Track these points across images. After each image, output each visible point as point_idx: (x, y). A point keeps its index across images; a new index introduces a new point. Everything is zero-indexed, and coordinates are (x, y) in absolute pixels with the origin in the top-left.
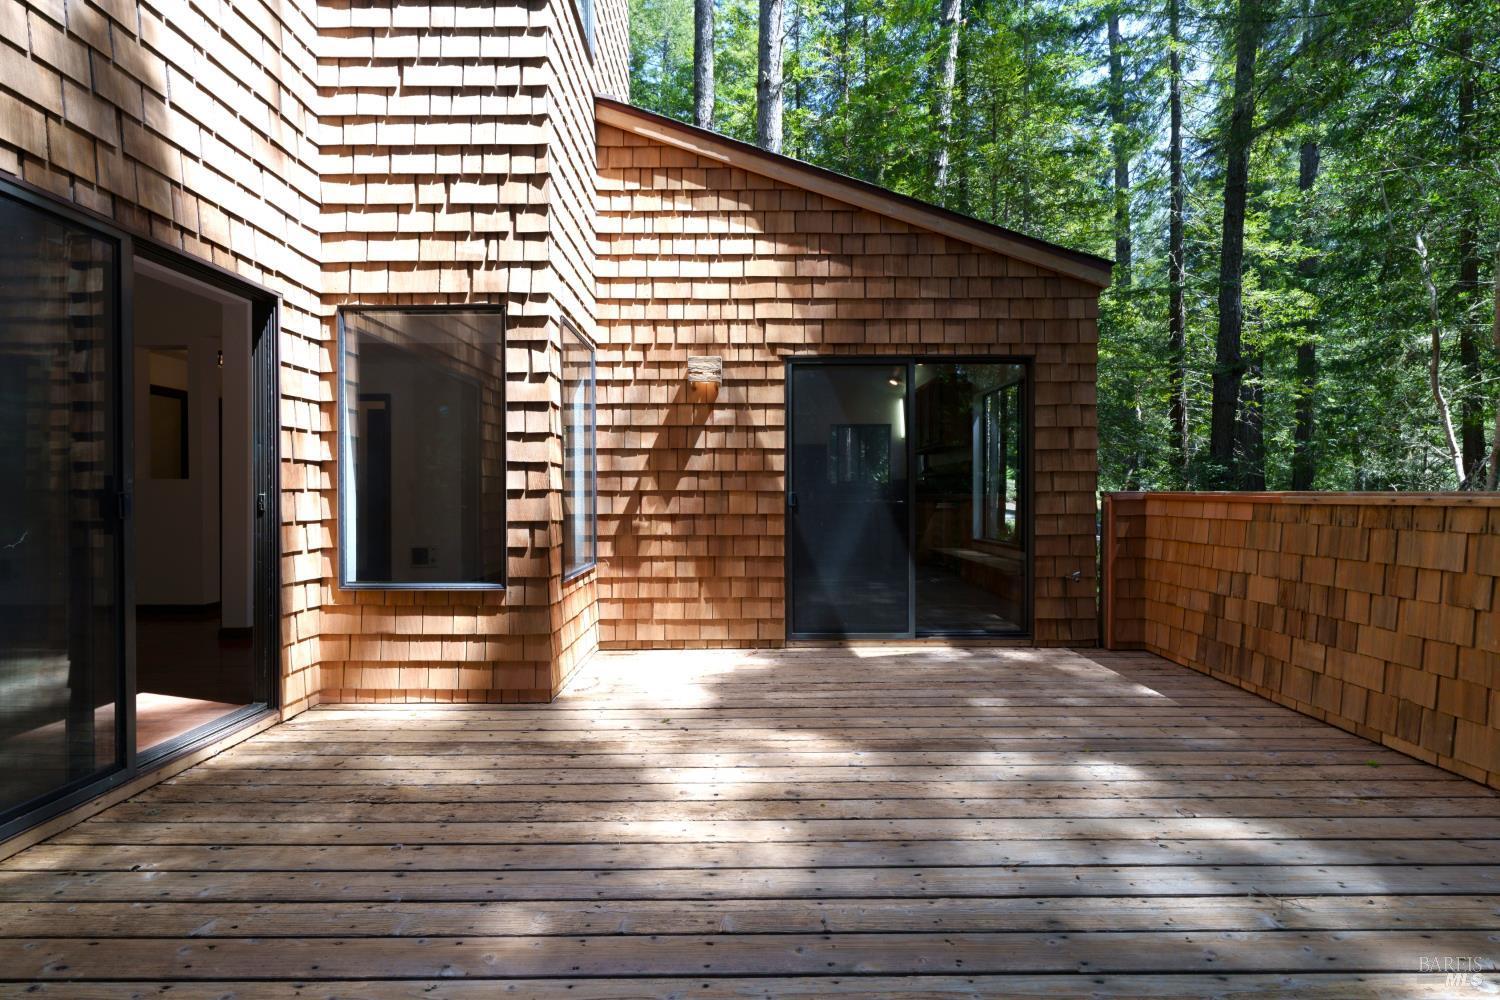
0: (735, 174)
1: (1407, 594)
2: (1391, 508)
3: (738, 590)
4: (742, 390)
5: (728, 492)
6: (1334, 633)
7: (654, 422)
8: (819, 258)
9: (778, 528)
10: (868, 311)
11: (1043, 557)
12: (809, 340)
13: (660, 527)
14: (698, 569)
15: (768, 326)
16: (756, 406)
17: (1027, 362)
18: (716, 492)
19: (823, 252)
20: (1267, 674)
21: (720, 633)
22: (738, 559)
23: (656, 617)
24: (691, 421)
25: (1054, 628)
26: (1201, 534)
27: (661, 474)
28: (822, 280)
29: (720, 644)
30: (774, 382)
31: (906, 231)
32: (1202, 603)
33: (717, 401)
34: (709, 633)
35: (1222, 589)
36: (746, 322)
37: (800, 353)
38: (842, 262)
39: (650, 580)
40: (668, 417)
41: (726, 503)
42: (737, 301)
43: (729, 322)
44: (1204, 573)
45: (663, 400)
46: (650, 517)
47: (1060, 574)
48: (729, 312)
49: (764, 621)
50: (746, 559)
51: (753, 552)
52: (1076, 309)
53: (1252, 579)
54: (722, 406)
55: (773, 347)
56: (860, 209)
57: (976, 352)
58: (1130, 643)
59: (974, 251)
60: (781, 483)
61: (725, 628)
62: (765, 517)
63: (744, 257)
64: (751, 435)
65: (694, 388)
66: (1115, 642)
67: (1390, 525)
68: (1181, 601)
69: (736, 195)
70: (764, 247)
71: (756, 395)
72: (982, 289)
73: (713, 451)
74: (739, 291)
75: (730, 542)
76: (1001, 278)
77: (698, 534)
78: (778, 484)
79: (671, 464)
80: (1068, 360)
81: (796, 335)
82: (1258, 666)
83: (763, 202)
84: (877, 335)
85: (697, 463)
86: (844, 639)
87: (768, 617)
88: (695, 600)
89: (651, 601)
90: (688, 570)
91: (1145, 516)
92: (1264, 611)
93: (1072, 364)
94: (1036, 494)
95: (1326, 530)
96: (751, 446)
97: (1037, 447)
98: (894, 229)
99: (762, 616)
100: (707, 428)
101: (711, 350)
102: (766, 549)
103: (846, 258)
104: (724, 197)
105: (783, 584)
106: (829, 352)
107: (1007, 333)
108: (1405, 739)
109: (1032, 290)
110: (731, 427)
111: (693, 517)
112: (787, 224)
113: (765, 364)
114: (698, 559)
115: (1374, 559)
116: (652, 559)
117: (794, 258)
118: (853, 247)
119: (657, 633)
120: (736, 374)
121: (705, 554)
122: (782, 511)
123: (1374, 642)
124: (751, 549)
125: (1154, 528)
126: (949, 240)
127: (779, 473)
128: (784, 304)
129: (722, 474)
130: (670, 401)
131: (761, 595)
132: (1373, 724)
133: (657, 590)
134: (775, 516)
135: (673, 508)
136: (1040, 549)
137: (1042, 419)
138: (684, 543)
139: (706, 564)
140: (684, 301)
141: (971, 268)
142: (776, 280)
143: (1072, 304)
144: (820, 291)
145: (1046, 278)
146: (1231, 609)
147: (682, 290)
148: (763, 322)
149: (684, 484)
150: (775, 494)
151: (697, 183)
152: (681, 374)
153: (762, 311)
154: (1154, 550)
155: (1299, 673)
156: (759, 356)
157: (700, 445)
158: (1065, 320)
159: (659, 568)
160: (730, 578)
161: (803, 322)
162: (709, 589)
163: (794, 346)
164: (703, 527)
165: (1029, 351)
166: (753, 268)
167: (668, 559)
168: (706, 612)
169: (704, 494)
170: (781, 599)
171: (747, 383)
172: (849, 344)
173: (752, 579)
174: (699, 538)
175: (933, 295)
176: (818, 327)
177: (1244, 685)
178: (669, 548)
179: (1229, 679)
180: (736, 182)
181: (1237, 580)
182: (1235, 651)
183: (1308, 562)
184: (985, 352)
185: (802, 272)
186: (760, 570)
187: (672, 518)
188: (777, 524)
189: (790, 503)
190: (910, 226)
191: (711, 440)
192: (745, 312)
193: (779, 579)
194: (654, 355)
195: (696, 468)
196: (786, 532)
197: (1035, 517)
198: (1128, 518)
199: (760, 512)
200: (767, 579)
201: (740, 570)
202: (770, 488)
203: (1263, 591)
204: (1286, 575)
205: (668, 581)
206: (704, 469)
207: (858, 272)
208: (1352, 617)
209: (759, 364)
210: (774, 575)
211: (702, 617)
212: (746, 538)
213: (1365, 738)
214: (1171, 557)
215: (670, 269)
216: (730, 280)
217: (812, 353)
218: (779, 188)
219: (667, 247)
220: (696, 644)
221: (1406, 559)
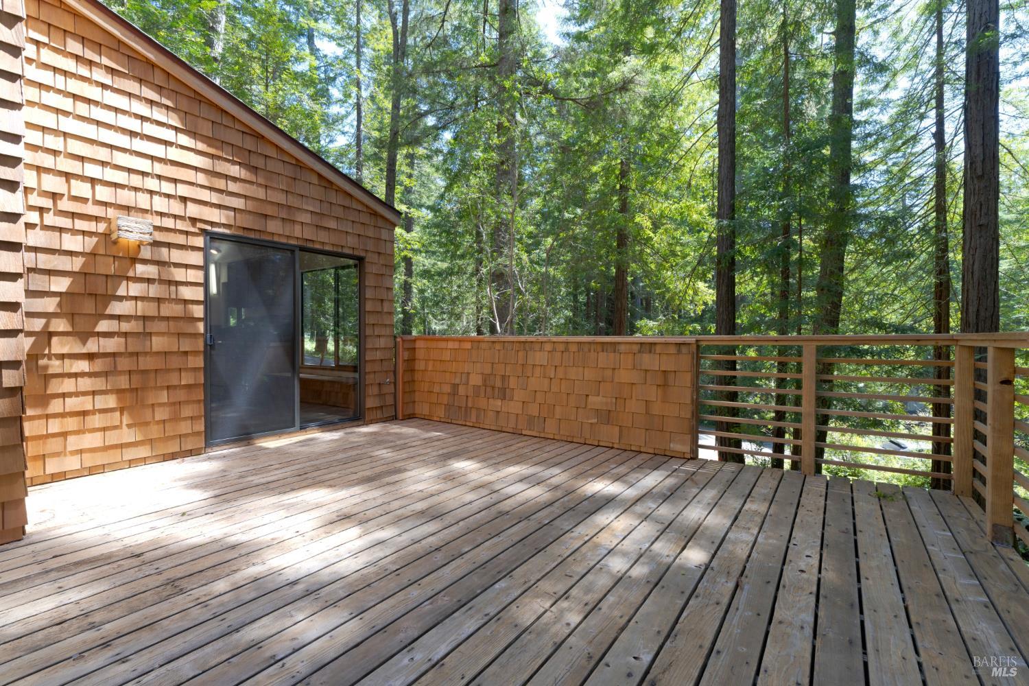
0: (157, 71)
1: (530, 375)
2: (524, 342)
3: (161, 414)
4: (164, 250)
5: (150, 334)
6: (504, 394)
7: (68, 268)
8: (233, 163)
9: (199, 362)
10: (269, 210)
11: (369, 373)
12: (224, 221)
13: (74, 366)
14: (119, 400)
15: (189, 204)
16: (177, 265)
17: (361, 260)
18: (138, 334)
19: (235, 159)
20: (478, 417)
21: (144, 452)
22: (162, 388)
23: (69, 449)
24: (112, 272)
25: (375, 412)
26: (447, 356)
27: (75, 316)
28: (235, 179)
29: (144, 461)
30: (194, 248)
31: (294, 162)
32: (447, 389)
33: (140, 257)
34: (130, 454)
35: (457, 381)
36: (168, 196)
37: (216, 230)
38: (250, 171)
39: (63, 415)
40: (84, 265)
41: (149, 343)
42: (159, 177)
43: (151, 192)
44: (448, 374)
45: (79, 248)
46: (62, 357)
47: (377, 382)
48: (152, 184)
49: (186, 435)
50: (168, 387)
51: (175, 382)
52: (384, 235)
53: (471, 376)
54: (145, 262)
55: (194, 221)
56: (263, 137)
57: (335, 250)
58: (409, 415)
59: (334, 187)
60: (201, 327)
61: (148, 447)
62: (186, 353)
63: (167, 143)
64: (173, 288)
65: (115, 243)
66: (403, 416)
67: (525, 349)
68: (436, 389)
69: (159, 89)
70: (184, 140)
71: (177, 256)
72: (339, 212)
73: (136, 298)
74: (159, 169)
75: (152, 375)
76: (348, 208)
77: (119, 368)
78: (197, 328)
79: (89, 306)
80: (381, 262)
81: (215, 215)
82: (474, 412)
83: (184, 104)
84: (273, 227)
85: (117, 308)
86: (251, 439)
87: (190, 431)
88: (115, 427)
89: (64, 435)
90: (111, 401)
91: (415, 348)
92: (476, 388)
93: (383, 265)
94: (366, 336)
95: (502, 352)
96: (173, 296)
97: (367, 310)
98: (286, 159)
99: (184, 432)
100: (128, 279)
101: (133, 213)
102: (186, 379)
103: (254, 169)
104: (145, 86)
105: (202, 405)
106: (240, 233)
107: (351, 241)
108: (530, 430)
109: (365, 218)
110: (154, 280)
111: (114, 355)
112: (206, 129)
113: (187, 233)
114: (119, 392)
115: (519, 362)
116: (64, 395)
117: (212, 156)
118: (259, 162)
119: (73, 463)
120: (160, 237)
121: (128, 387)
122: (202, 349)
123: (519, 395)
124: (174, 379)
125: (420, 354)
126: (320, 176)
127: (199, 319)
128: (203, 190)
129: (145, 318)
130: (88, 250)
131: (182, 416)
132: (519, 427)
133: (72, 424)
134: (195, 353)
135: (92, 346)
136: (369, 368)
137: (369, 294)
138: (104, 379)
139: (128, 395)
140: (103, 164)
141: (333, 197)
142: (196, 169)
143: (383, 231)
144: (233, 187)
145: (371, 214)
146: (462, 390)
147: (103, 154)
148: (184, 200)
149: (103, 326)
150: (195, 335)
151: (117, 64)
152: (102, 228)
153: (183, 190)
154: (420, 365)
155: (491, 413)
156: (180, 225)
157: (121, 291)
158: (379, 239)
159: (72, 404)
160: (153, 405)
161: (219, 206)
162: (130, 415)
163: (212, 224)
164: (124, 364)
165: (362, 254)
166: (174, 154)
167: (84, 394)
168: (128, 435)
169: (125, 335)
170: (201, 416)
171: (169, 245)
172: (255, 230)
173: (174, 404)
174: (121, 373)
175: (311, 209)
176: (232, 213)
177: (468, 424)
178: (85, 384)
179: (460, 423)
180: (159, 79)
181: (464, 376)
182: (463, 409)
183: (495, 366)
184: (340, 250)
185: (218, 169)
186: (181, 395)
187: (90, 357)
188: (197, 358)
189: (208, 343)
190: (297, 160)
191: (135, 289)
192: (167, 188)
193: (199, 401)
194: (64, 205)
195: (118, 312)
196: (205, 364)
197: (365, 349)
198: (408, 349)
199: (181, 350)
200: (187, 402)
201: (164, 397)
202: (191, 330)
203: (476, 380)
204: (486, 372)
205: (84, 413)
206: (127, 313)
207: (261, 181)
208: (511, 387)
209: (181, 232)
210: (195, 399)
211: (124, 441)
212: (168, 371)
213: (516, 433)
214: (430, 368)
215: (90, 131)
216: (153, 158)
217: (227, 231)
218: (199, 98)
219: (82, 109)
220: (115, 467)
221: (530, 362)
